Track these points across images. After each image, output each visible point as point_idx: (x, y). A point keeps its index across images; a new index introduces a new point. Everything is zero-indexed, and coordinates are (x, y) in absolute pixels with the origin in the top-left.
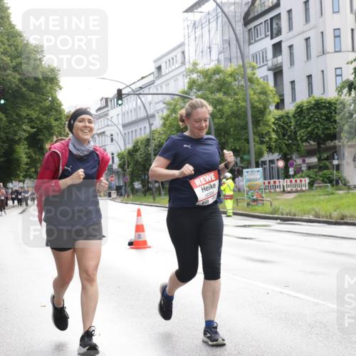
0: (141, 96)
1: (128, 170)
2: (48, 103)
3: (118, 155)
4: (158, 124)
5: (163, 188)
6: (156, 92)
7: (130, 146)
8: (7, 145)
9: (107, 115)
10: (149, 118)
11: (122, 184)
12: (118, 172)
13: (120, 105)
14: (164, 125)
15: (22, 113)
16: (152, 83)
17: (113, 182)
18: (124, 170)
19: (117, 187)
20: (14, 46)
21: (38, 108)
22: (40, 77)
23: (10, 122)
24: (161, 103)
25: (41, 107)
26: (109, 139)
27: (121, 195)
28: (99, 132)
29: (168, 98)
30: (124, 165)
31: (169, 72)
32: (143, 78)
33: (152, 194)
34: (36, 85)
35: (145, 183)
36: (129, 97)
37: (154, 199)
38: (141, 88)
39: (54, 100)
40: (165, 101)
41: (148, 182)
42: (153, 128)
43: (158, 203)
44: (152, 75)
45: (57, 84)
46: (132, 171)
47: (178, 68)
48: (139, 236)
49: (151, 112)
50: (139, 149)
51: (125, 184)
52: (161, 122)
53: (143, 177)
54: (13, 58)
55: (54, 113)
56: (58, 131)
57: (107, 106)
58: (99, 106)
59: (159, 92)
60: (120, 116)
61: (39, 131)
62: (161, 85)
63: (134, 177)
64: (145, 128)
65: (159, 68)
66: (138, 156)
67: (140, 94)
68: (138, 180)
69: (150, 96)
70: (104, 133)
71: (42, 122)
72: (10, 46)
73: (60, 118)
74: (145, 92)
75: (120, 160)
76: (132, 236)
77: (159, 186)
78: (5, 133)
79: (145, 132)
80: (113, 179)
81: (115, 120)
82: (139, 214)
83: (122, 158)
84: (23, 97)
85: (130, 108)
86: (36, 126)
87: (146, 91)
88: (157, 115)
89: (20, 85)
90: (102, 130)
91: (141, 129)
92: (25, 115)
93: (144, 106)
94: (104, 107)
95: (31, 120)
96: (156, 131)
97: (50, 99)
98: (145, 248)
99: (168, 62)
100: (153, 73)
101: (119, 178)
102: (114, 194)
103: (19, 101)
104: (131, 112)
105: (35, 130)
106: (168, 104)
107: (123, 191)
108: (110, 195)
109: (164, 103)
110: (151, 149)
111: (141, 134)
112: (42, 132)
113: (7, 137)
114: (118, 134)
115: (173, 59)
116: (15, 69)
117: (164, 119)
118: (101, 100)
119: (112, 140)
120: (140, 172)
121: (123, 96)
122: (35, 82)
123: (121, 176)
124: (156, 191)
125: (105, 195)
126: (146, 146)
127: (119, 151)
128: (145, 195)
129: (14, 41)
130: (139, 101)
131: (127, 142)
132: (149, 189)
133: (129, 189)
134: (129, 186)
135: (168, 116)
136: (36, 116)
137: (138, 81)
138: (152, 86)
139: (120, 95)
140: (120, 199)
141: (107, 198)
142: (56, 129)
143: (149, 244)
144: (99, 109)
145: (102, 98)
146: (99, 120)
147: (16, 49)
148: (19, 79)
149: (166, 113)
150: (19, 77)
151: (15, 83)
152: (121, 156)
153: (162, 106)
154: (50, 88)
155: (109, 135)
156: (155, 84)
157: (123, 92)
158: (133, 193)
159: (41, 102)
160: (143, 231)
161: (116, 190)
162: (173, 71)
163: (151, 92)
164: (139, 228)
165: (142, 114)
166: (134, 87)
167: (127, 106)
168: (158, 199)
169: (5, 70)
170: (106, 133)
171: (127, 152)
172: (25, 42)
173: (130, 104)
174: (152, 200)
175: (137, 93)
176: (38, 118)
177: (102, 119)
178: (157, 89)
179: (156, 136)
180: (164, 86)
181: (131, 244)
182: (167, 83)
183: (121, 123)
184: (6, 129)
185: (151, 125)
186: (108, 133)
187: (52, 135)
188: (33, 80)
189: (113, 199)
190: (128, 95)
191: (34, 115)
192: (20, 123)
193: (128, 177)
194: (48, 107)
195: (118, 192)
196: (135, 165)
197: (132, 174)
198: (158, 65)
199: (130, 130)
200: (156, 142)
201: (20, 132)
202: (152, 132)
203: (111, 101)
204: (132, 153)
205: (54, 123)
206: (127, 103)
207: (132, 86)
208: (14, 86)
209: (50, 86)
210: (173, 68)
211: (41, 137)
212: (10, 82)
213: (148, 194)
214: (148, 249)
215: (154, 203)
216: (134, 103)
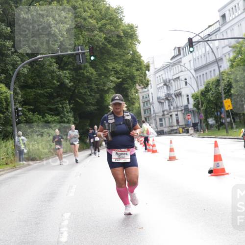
0: (209, 42)
1: (202, 109)
2: (129, 57)
3: (192, 97)
4: (225, 65)
5: (234, 122)
6: (222, 38)
7: (202, 88)
8: (98, 95)
9: (180, 62)
10: (218, 61)
11: (197, 122)
12: (193, 111)
13: (191, 52)
14: (232, 66)
15: (109, 67)
16: (219, 29)
17: (190, 120)
18: (199, 109)
19: (193, 124)
20: (99, 10)
21: (122, 61)
22: (122, 34)
23: (100, 75)
24: (228, 47)
25: (124, 60)
26: (184, 83)
27: (198, 131)
28: (175, 77)
29: (233, 42)
30: (199, 104)
31: (233, 19)
32: (209, 26)
33: (225, 128)
34: (119, 41)
35: (218, 119)
36: (198, 45)
37: (227, 132)
38: (209, 35)
39: (135, 53)
40: (231, 45)
41: (221, 118)
42: (222, 70)
43: (231, 136)
44: (218, 23)
45: (136, 39)
46: (206, 109)
47: (241, 14)
48: (218, 165)
49: (219, 56)
50: (211, 89)
51: (201, 120)
52: (229, 64)
53: (216, 114)
54: (98, 20)
55: (135, 64)
56: (140, 80)
57: (180, 54)
58: (173, 55)
59: (225, 37)
60: (192, 62)
61: (124, 80)
62: (226, 31)
63: (208, 114)
64: (214, 70)
65: (224, 16)
66: (210, 96)
67: (209, 40)
68: (211, 117)
69: (217, 41)
70: (178, 78)
71: (126, 73)
72: (95, 10)
73: (141, 69)
74: (212, 39)
75: (195, 101)
76: (211, 165)
77: (231, 121)
78: (97, 85)
79: (214, 74)
80: (190, 117)
81: (187, 66)
82: (216, 145)
83: (196, 99)
84: (108, 52)
85: (200, 54)
86: (121, 76)
87: (213, 37)
88: (224, 58)
89: (106, 43)
90: (177, 76)
91: (211, 72)
92: (111, 68)
93: (213, 52)
94: (177, 56)
95: (116, 72)
96: (225, 72)
97: (131, 52)
98: (224, 175)
99: (231, 10)
100: (218, 21)
101: (194, 116)
102: (191, 130)
103: (105, 56)
104: (201, 57)
105: (121, 80)
106: (234, 47)
107: (199, 127)
108: (187, 132)
109: (230, 47)
110: (221, 88)
111: (211, 76)
112: (126, 81)
113: (98, 88)
114: (191, 78)
115: (235, 6)
116: (100, 30)
117: (231, 61)
118: (174, 50)
119: (186, 83)
120: (213, 110)
121: (194, 44)
122: (118, 39)
123: (196, 114)
124: (228, 125)
125: (183, 132)
126: (216, 86)
127: (193, 92)
128: (219, 130)
129: (98, 6)
130: (208, 47)
131: (199, 85)
132: (222, 124)
133: (204, 125)
134: (204, 122)
135: (235, 58)
136: (120, 68)
137: (206, 29)
138: (218, 33)
139: (191, 43)
140: (197, 135)
141: (185, 134)
142: (138, 78)
143: (227, 171)
144: (173, 58)
145: (175, 48)
146: (174, 67)
147: (100, 13)
148: (105, 38)
149: (232, 55)
150: (105, 36)
151: (101, 41)
152: (195, 97)
153: (228, 49)
154: (131, 43)
155: (183, 80)
156: (221, 31)
157: (193, 41)
158: (207, 129)
159: (124, 56)
160: (221, 159)
161: (193, 127)
162: (236, 17)
163: (218, 38)
164: (217, 158)
165: (211, 58)
166: (202, 35)
167: (197, 53)
168: (230, 132)
169: (93, 31)
170: (180, 77)
171: (200, 93)
172: (108, 5)
173: (200, 50)
174: (225, 133)
175: (206, 40)
176: (122, 70)
177: (176, 66)
178: (223, 34)
179: (225, 76)
180: (229, 31)
181: (210, 172)
182: (231, 29)
183: (193, 67)
184: (96, 81)
185: (219, 67)
186: (182, 78)
187: (135, 83)
188: (116, 37)
189: (191, 135)
190: (198, 42)
191: (119, 67)
192: (108, 76)
193: (203, 115)
194: (130, 60)
195: (194, 129)
196: (208, 103)
197: (206, 111)
198: (222, 13)
199: (201, 74)
200: (225, 82)
201: (109, 83)
202: (221, 74)
203: (183, 49)
204: (204, 93)
205: (136, 73)
206: (197, 50)
207: (200, 35)
208: (101, 44)
209: (130, 41)
210: (237, 14)
211: (126, 86)
212: (97, 41)
213: (221, 128)
214: (226, 176)
215: (227, 136)
216: (203, 49)
